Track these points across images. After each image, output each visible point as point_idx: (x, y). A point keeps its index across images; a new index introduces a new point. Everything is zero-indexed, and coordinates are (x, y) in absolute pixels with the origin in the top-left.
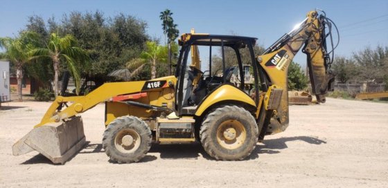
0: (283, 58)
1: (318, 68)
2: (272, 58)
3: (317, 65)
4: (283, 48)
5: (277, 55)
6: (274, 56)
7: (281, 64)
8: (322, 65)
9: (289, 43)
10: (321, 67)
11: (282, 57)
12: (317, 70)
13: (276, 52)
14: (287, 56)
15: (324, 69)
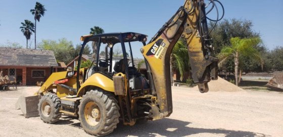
0: (161, 46)
1: (195, 53)
2: (152, 48)
3: (194, 50)
4: (160, 37)
5: (155, 45)
6: (153, 46)
7: (159, 53)
8: (200, 50)
9: (164, 32)
10: (198, 52)
11: (159, 46)
12: (195, 56)
13: (154, 42)
14: (163, 44)
15: (201, 54)
